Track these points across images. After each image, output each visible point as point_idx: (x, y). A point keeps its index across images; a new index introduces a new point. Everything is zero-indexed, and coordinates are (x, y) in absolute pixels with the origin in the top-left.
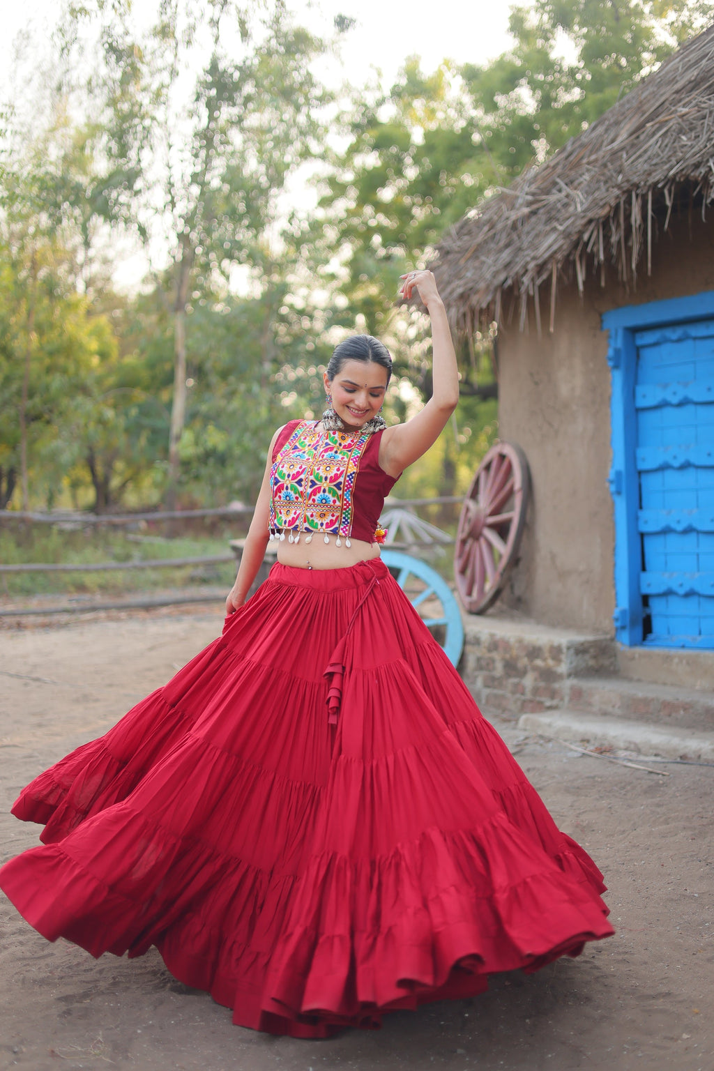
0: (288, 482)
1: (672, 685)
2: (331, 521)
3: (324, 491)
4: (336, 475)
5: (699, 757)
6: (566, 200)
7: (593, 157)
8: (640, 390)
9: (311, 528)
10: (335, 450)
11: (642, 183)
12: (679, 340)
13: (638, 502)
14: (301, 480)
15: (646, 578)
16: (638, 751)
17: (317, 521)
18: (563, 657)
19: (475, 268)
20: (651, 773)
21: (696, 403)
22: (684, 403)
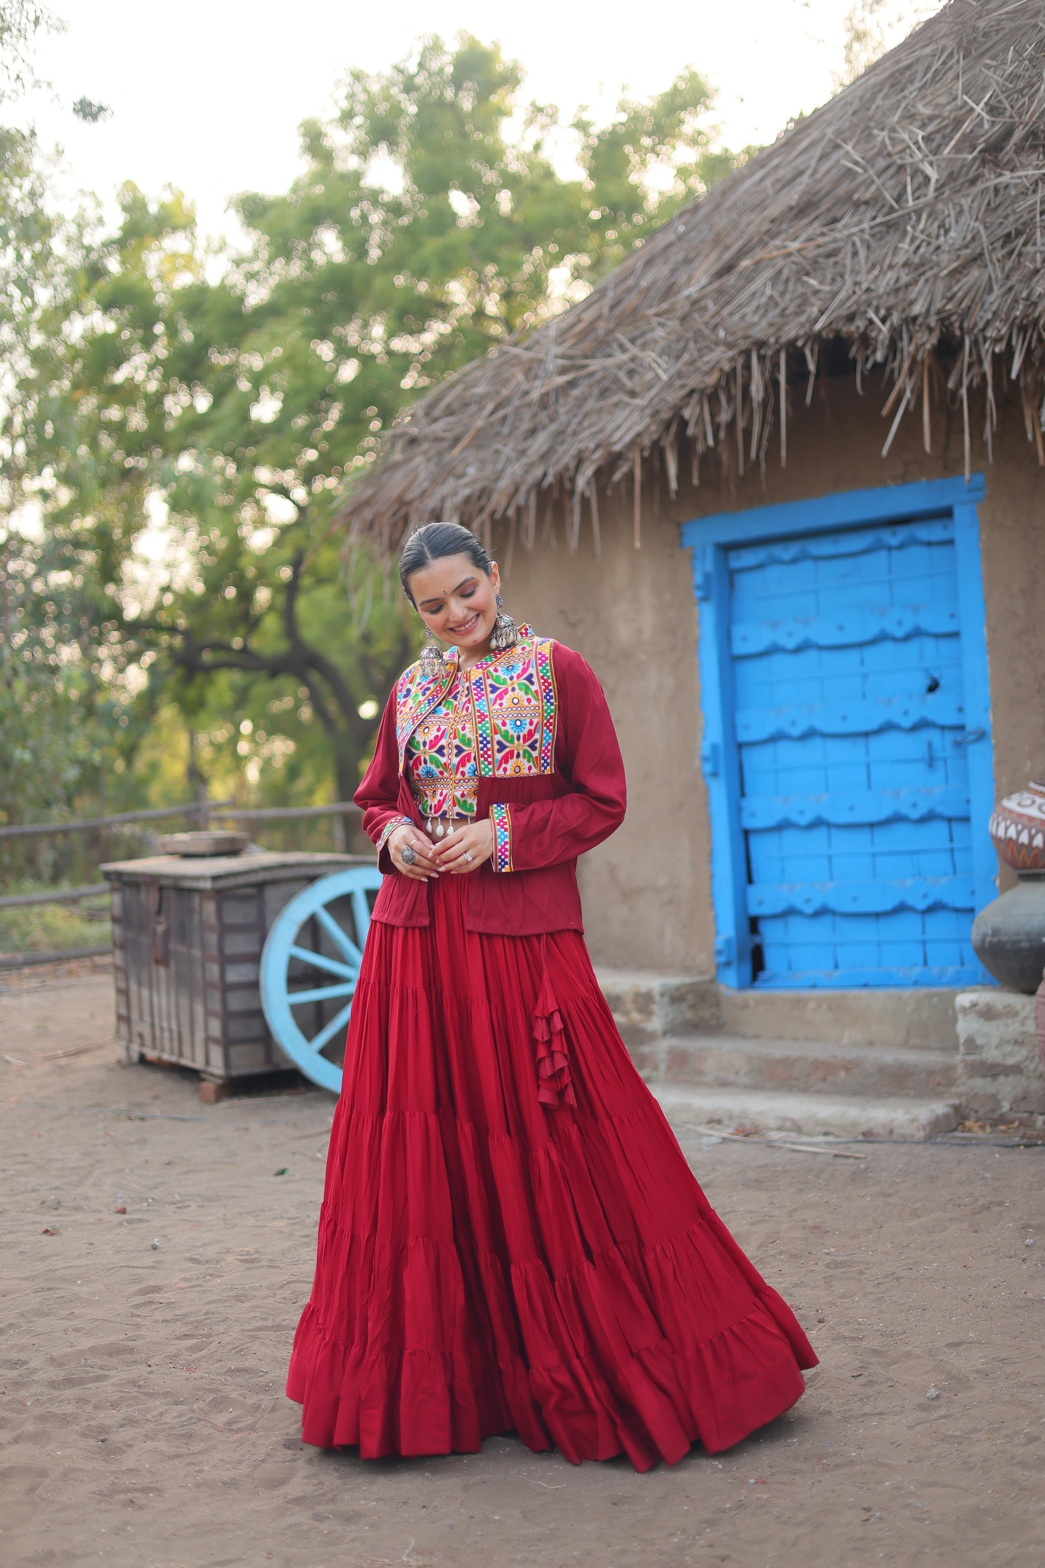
1: (808, 1039)
5: (891, 1131)
6: (631, 365)
7: (665, 306)
8: (738, 631)
11: (772, 340)
12: (794, 561)
13: (740, 789)
15: (754, 892)
16: (798, 1129)
18: (655, 1007)
19: (483, 462)
20: (836, 1156)
21: (821, 648)
22: (803, 647)
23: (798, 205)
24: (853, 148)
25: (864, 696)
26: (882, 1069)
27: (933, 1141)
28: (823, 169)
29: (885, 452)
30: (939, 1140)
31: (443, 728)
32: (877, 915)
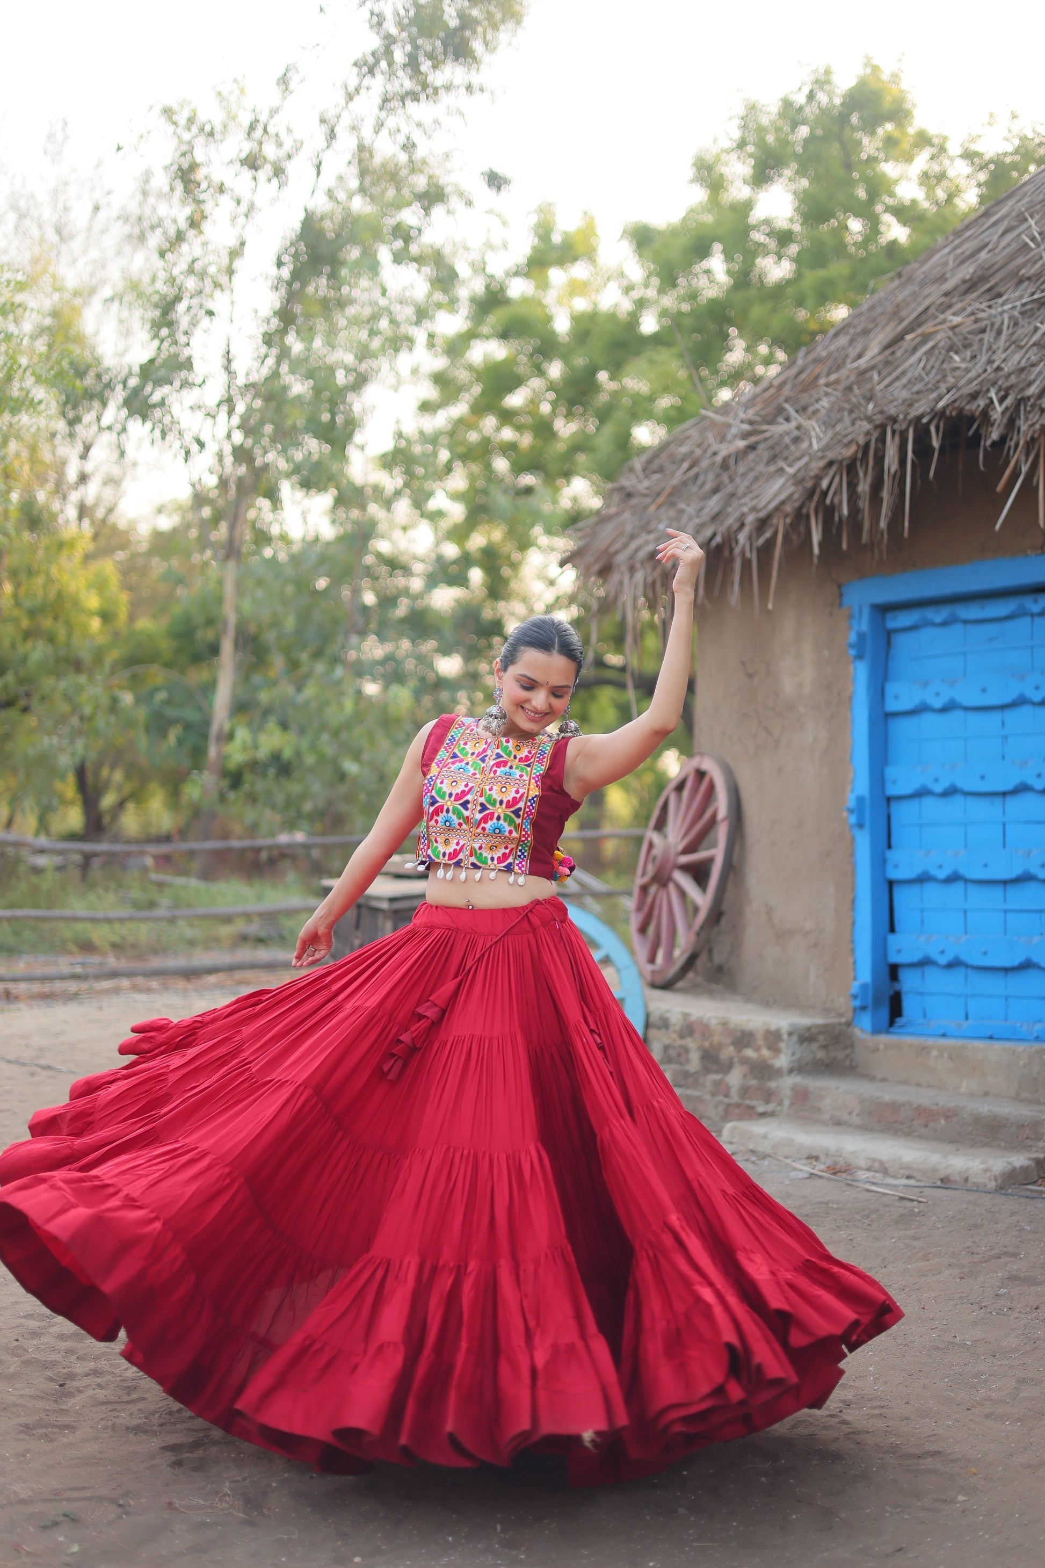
0: (449, 803)
1: (929, 1086)
2: (504, 854)
3: (499, 818)
4: (514, 798)
5: (966, 1179)
6: (796, 433)
7: (833, 377)
8: (891, 689)
9: (479, 864)
10: (509, 764)
11: (901, 417)
12: (944, 624)
13: (886, 839)
14: (467, 802)
15: (895, 941)
16: (885, 1171)
17: (487, 854)
18: (782, 1045)
20: (902, 1198)
21: (966, 709)
22: (949, 707)
23: (971, 279)
24: (1035, 224)
25: (1003, 757)
26: (978, 1120)
27: (1003, 1192)
28: (1004, 243)
29: (998, 527)
30: (1010, 1191)
31: (470, 785)
32: (1006, 970)
